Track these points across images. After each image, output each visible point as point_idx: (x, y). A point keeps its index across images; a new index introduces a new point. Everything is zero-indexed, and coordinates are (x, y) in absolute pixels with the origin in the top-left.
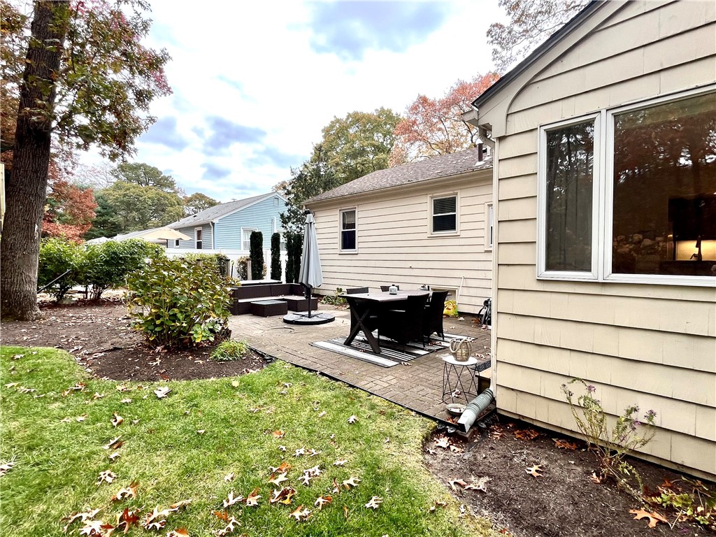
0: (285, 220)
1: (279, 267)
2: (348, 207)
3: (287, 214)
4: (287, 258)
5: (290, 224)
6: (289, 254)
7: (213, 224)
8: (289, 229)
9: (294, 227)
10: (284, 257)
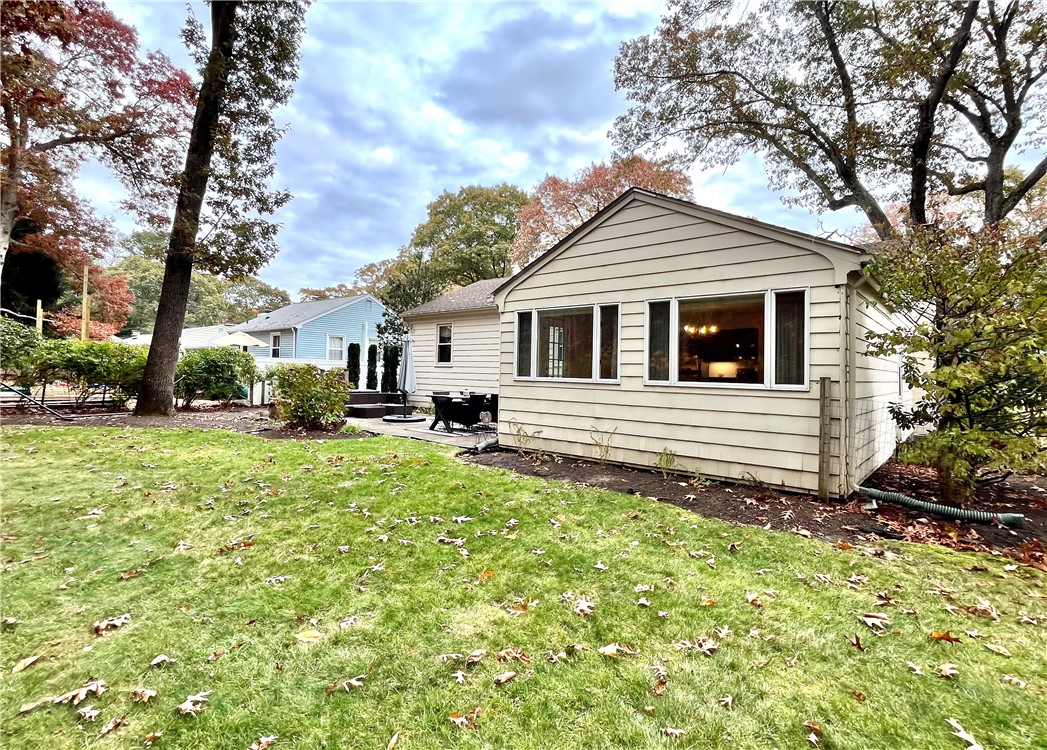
0: (381, 330)
1: (376, 378)
2: (443, 323)
3: (383, 325)
4: (383, 369)
5: (386, 335)
6: (385, 366)
7: (296, 330)
8: (385, 340)
9: (390, 337)
10: (380, 370)
